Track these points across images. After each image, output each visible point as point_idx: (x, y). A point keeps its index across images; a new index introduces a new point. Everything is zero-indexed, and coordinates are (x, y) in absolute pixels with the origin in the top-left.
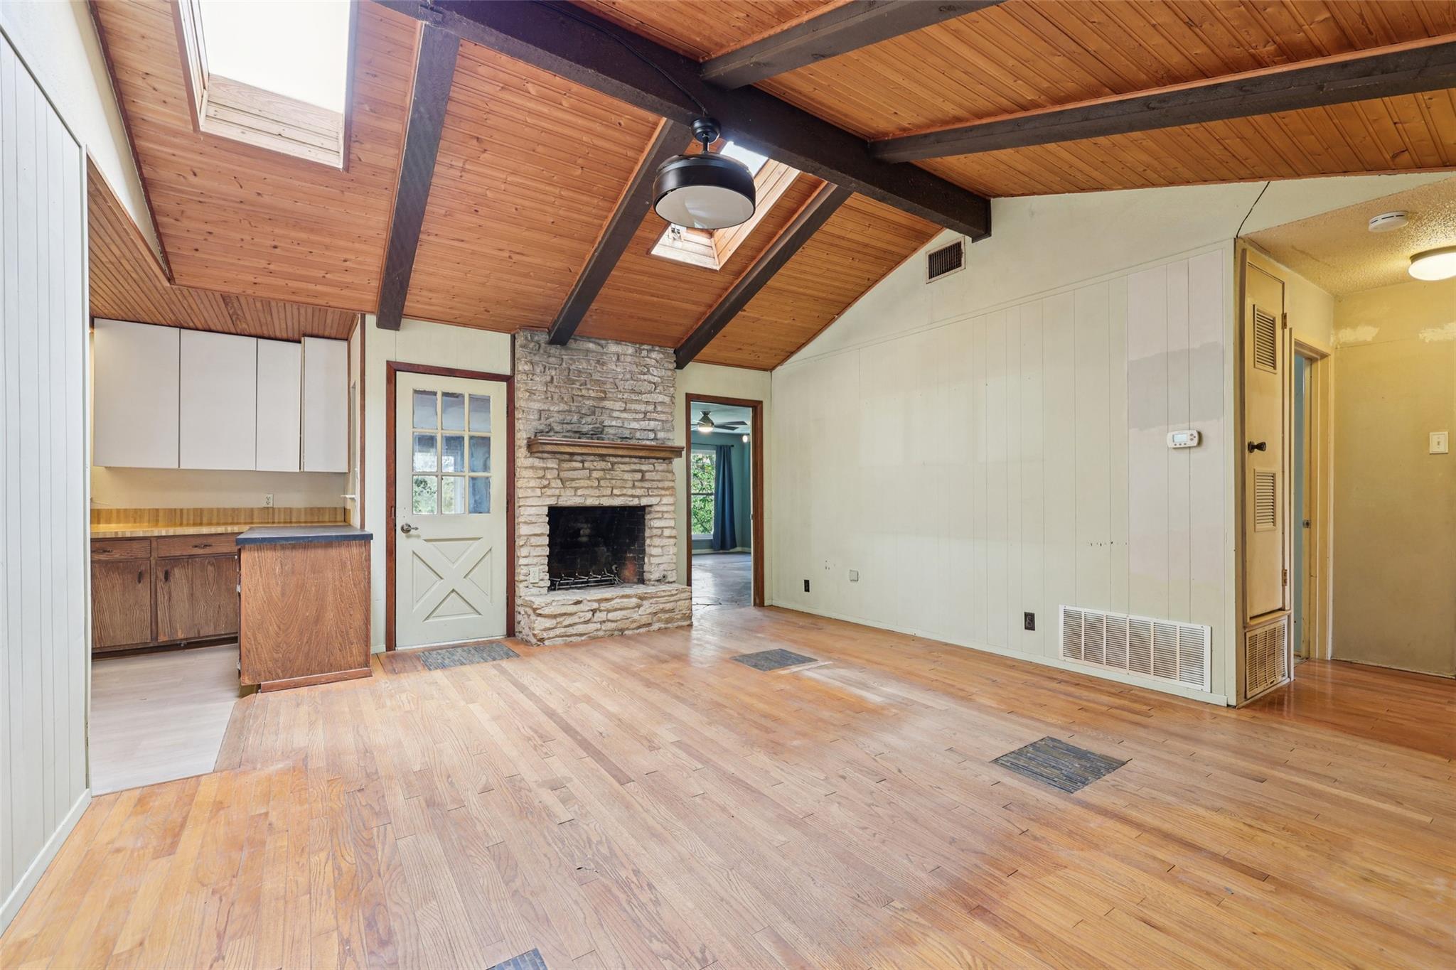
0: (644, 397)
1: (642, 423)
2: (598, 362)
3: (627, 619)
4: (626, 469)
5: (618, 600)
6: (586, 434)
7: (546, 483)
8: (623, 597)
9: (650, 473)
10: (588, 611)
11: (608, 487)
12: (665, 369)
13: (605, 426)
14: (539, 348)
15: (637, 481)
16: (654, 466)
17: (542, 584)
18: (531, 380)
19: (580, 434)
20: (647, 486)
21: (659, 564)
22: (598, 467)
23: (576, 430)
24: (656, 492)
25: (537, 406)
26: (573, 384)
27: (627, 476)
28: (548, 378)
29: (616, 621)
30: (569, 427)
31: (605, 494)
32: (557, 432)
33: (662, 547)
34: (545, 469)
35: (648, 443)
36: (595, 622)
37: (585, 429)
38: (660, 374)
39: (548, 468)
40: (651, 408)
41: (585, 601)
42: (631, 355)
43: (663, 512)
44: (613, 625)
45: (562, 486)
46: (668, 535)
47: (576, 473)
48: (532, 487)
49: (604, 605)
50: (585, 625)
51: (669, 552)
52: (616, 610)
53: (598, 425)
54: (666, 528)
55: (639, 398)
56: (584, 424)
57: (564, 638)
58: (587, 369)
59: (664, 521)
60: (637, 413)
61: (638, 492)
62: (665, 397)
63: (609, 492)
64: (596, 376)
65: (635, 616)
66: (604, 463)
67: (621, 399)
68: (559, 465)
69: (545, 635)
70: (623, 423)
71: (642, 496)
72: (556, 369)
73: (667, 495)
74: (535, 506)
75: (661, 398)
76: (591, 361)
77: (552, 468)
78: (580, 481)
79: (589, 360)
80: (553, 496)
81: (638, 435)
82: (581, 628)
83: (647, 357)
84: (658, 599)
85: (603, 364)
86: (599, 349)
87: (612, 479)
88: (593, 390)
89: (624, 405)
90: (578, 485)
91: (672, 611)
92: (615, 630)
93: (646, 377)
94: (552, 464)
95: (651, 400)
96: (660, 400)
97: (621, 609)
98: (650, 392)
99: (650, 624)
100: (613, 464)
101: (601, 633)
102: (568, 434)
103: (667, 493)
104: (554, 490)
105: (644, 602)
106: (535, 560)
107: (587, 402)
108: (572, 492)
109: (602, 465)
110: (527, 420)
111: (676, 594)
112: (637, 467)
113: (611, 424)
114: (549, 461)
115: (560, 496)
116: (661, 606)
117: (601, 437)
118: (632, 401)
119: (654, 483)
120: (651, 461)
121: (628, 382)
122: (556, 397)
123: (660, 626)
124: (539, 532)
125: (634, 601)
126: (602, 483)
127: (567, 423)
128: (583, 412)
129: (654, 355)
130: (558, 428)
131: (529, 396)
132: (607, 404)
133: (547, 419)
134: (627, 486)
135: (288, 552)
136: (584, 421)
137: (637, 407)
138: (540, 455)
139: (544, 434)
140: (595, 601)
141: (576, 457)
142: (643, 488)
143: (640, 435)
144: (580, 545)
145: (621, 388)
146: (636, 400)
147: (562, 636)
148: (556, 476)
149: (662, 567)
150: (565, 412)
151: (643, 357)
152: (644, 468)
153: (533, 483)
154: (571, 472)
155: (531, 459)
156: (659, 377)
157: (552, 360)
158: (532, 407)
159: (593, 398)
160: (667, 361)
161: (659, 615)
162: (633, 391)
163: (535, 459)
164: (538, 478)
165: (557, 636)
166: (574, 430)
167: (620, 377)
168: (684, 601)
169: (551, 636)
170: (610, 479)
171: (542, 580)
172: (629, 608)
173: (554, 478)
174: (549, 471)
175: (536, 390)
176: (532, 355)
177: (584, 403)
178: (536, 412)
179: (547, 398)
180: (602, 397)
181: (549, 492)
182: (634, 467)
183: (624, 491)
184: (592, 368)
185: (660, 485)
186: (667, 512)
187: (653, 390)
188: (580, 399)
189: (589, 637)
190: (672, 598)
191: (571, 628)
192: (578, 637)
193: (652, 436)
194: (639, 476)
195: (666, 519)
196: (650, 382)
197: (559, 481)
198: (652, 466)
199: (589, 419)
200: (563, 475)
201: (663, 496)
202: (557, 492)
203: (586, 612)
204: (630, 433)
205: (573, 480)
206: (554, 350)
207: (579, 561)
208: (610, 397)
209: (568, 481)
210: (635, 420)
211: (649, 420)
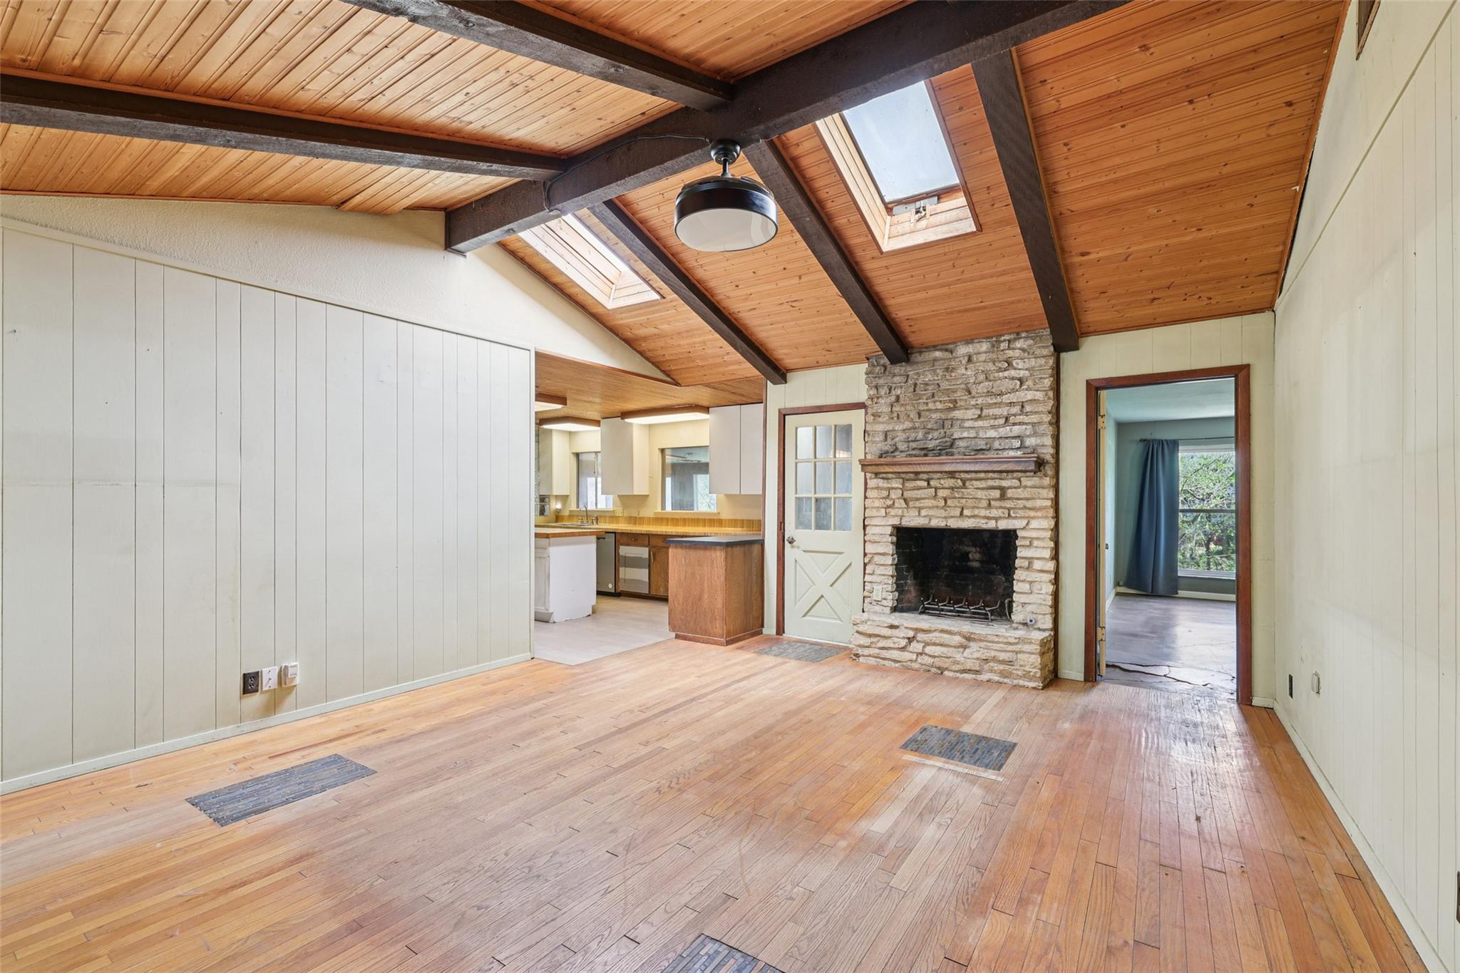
0: (1006, 398)
1: (1001, 429)
2: (947, 369)
3: (947, 658)
4: (981, 486)
5: (937, 634)
6: (933, 450)
7: (889, 502)
8: (942, 631)
9: (1014, 490)
10: (904, 638)
11: (957, 507)
12: (1035, 358)
13: (955, 439)
14: (885, 370)
15: (993, 499)
16: (1020, 481)
17: (884, 602)
18: (876, 403)
19: (926, 451)
20: (1008, 506)
21: (1025, 603)
22: (946, 485)
23: (921, 447)
24: (1021, 513)
25: (881, 428)
26: (919, 399)
27: (980, 494)
28: (893, 398)
29: (934, 657)
30: (914, 445)
31: (952, 514)
32: (902, 452)
33: (1031, 583)
34: (889, 489)
35: (1012, 453)
36: (911, 652)
37: (931, 445)
38: (1027, 366)
39: (893, 488)
40: (1016, 409)
41: (902, 627)
42: (986, 352)
43: (1032, 538)
44: (930, 661)
45: (906, 506)
46: (1039, 569)
47: (920, 492)
48: (878, 507)
49: (920, 636)
50: (902, 653)
51: (1041, 589)
52: (935, 644)
53: (947, 439)
54: (1038, 559)
55: (999, 399)
56: (931, 440)
57: (878, 660)
58: (934, 380)
59: (1033, 550)
60: (995, 419)
61: (994, 513)
62: (1035, 392)
63: (958, 512)
64: (945, 385)
65: (959, 657)
66: (953, 480)
67: (975, 406)
68: (903, 484)
69: (860, 651)
70: (977, 433)
71: (1000, 518)
72: (901, 387)
73: (1038, 517)
74: (880, 526)
75: (1030, 395)
76: (938, 371)
77: (896, 489)
78: (925, 501)
79: (934, 371)
80: (897, 516)
81: (996, 445)
82: (895, 654)
83: (1009, 348)
84: (989, 644)
85: (953, 369)
86: (947, 355)
87: (962, 498)
88: (941, 402)
89: (979, 413)
90: (922, 505)
91: (1010, 663)
92: (932, 666)
93: (1006, 374)
94: (896, 484)
95: (1015, 401)
96: (1029, 397)
97: (942, 645)
98: (1014, 391)
99: (977, 672)
100: (964, 482)
101: (916, 666)
102: (914, 452)
103: (1039, 514)
104: (896, 510)
105: (972, 644)
106: (879, 579)
107: (934, 416)
108: (914, 513)
109: (950, 482)
110: (874, 442)
111: (1017, 643)
112: (997, 483)
113: (962, 436)
114: (894, 481)
115: (903, 516)
116: (993, 654)
117: (950, 452)
118: (990, 406)
119: (1019, 502)
120: (1015, 475)
121: (982, 385)
122: (902, 416)
123: (991, 677)
124: (882, 552)
125: (957, 639)
126: (949, 502)
127: (912, 441)
128: (929, 427)
129: (1019, 344)
130: (902, 446)
131: (874, 419)
132: (957, 414)
133: (893, 439)
134: (980, 505)
135: (688, 550)
136: (930, 437)
137: (997, 411)
138: (884, 475)
139: (889, 454)
140: (911, 629)
141: (921, 476)
142: (1001, 507)
143: (1000, 444)
144: (971, 570)
145: (974, 393)
146: (995, 403)
147: (876, 657)
148: (900, 495)
149: (1029, 608)
150: (909, 429)
151: (1003, 350)
152: (1005, 483)
153: (877, 504)
154: (915, 491)
155: (875, 480)
156: (1026, 370)
157: (897, 379)
158: (877, 430)
159: (941, 411)
160: (1039, 347)
161: (992, 664)
162: (989, 394)
163: (879, 480)
164: (884, 498)
165: (869, 656)
166: (919, 447)
167: (972, 381)
168: (1027, 655)
169: (865, 654)
170: (959, 498)
171: (884, 599)
172: (951, 646)
173: (898, 498)
174: (893, 491)
175: (881, 412)
176: (877, 379)
177: (931, 418)
178: (881, 434)
179: (893, 418)
180: (950, 408)
181: (893, 512)
182: (991, 483)
183: (976, 512)
184: (940, 378)
185: (1029, 504)
186: (1037, 539)
187: (1018, 387)
188: (928, 413)
189: (903, 666)
190: (1010, 648)
191: (885, 651)
192: (892, 663)
193: (1017, 444)
194: (997, 493)
195: (1036, 547)
196: (1013, 379)
197: (902, 501)
198: (1017, 481)
199: (936, 434)
200: (907, 494)
201: (1034, 518)
202: (900, 512)
203: (900, 638)
204: (987, 444)
205: (918, 499)
206: (897, 369)
207: (970, 587)
208: (961, 406)
209: (911, 501)
210: (993, 427)
211: (1014, 424)
